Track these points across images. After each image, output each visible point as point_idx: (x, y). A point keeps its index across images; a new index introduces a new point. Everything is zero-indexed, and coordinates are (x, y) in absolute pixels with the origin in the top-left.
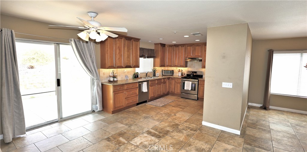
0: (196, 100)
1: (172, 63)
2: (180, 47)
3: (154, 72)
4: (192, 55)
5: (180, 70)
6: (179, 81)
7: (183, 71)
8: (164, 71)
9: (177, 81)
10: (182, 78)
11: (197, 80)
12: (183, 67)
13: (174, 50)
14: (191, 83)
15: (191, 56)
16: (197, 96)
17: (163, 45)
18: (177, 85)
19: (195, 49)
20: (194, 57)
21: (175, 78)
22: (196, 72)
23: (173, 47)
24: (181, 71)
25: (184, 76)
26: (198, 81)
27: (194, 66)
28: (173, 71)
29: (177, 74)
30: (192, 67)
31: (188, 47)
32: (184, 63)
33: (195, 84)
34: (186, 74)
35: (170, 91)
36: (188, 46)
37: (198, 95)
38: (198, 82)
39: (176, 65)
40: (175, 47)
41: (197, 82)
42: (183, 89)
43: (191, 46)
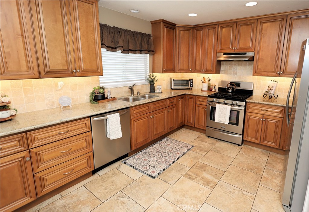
0: (239, 145)
1: (190, 65)
2: (207, 30)
3: (152, 82)
4: (232, 47)
5: (206, 78)
6: (202, 103)
7: (210, 82)
8: (174, 80)
9: (199, 103)
10: (209, 96)
11: (243, 104)
12: (211, 72)
13: (193, 38)
14: (229, 108)
15: (229, 49)
16: (241, 136)
17: (171, 26)
18: (199, 110)
19: (239, 33)
20: (236, 51)
21: (194, 95)
22: (238, 84)
23: (191, 30)
24: (207, 81)
25: (213, 90)
26: (246, 104)
27: (234, 71)
28: (191, 80)
29: (200, 87)
30: (230, 74)
31: (223, 29)
32: (215, 65)
33: (238, 112)
34: (217, 88)
35: (186, 121)
36: (223, 27)
37: (243, 135)
38: (245, 106)
39: (198, 68)
40: (195, 31)
41: (243, 108)
42: (211, 119)
43: (230, 26)
